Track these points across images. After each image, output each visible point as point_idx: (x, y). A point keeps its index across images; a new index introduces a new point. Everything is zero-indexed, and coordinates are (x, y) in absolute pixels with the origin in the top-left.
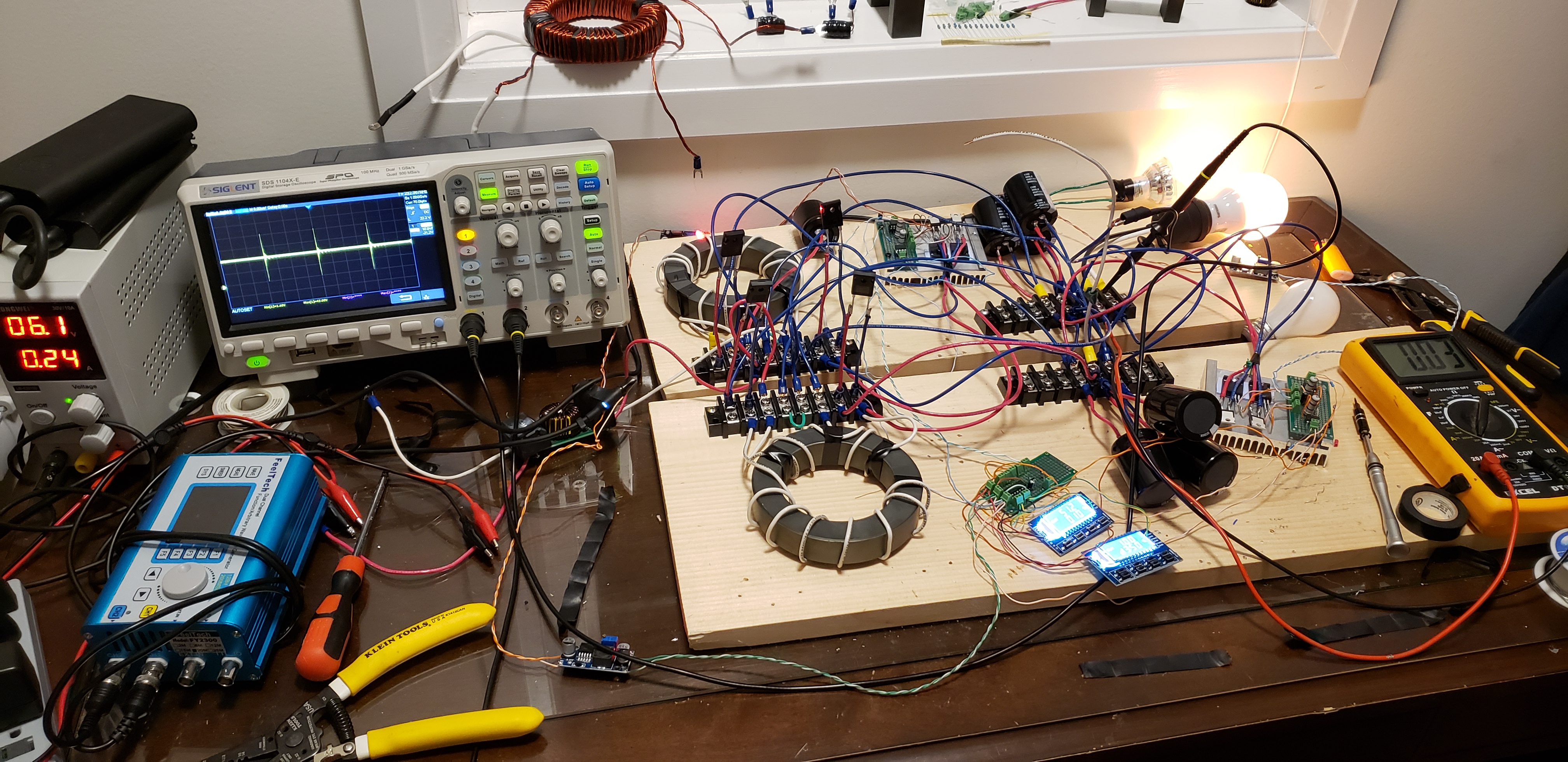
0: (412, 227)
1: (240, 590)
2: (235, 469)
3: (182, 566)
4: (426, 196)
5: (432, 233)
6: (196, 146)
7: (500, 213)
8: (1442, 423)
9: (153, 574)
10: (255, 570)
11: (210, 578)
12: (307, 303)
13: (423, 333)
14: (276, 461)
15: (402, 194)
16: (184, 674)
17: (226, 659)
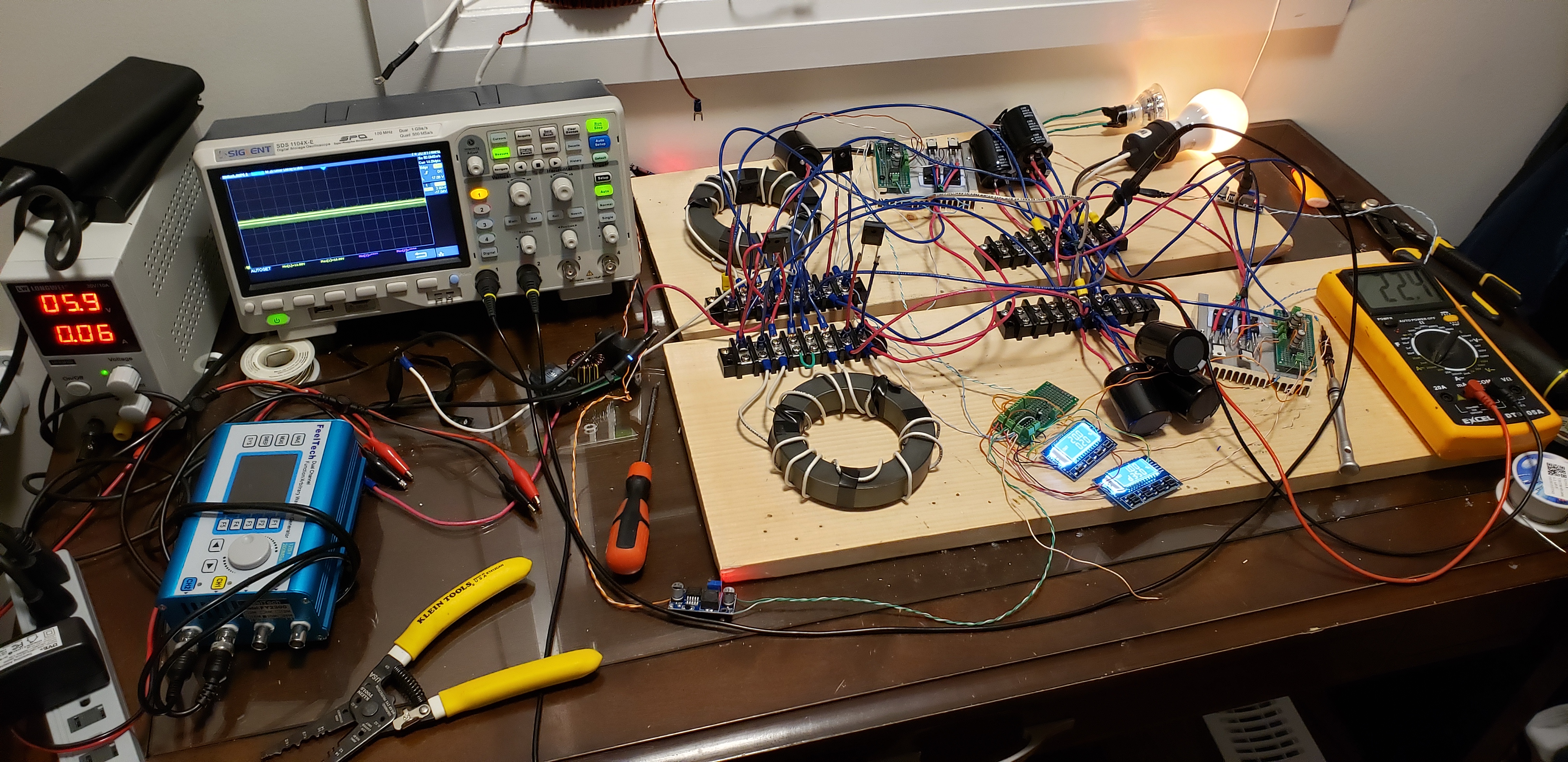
0: (425, 187)
1: (304, 559)
2: (279, 437)
3: (245, 537)
4: (440, 156)
5: (446, 191)
6: (202, 107)
7: (512, 171)
8: (1409, 353)
9: (216, 545)
10: (314, 537)
11: (273, 547)
12: (325, 261)
13: (439, 289)
14: (318, 428)
15: (416, 154)
16: (257, 638)
17: (295, 623)
